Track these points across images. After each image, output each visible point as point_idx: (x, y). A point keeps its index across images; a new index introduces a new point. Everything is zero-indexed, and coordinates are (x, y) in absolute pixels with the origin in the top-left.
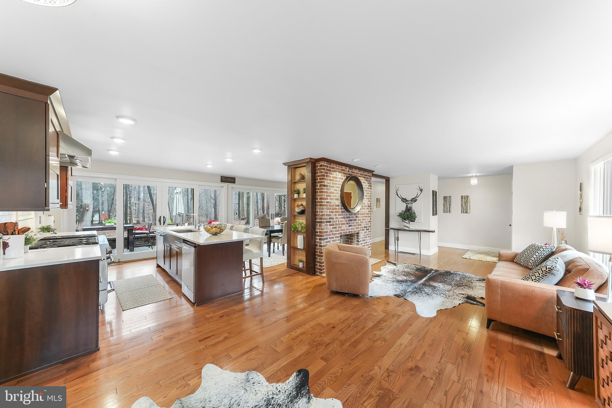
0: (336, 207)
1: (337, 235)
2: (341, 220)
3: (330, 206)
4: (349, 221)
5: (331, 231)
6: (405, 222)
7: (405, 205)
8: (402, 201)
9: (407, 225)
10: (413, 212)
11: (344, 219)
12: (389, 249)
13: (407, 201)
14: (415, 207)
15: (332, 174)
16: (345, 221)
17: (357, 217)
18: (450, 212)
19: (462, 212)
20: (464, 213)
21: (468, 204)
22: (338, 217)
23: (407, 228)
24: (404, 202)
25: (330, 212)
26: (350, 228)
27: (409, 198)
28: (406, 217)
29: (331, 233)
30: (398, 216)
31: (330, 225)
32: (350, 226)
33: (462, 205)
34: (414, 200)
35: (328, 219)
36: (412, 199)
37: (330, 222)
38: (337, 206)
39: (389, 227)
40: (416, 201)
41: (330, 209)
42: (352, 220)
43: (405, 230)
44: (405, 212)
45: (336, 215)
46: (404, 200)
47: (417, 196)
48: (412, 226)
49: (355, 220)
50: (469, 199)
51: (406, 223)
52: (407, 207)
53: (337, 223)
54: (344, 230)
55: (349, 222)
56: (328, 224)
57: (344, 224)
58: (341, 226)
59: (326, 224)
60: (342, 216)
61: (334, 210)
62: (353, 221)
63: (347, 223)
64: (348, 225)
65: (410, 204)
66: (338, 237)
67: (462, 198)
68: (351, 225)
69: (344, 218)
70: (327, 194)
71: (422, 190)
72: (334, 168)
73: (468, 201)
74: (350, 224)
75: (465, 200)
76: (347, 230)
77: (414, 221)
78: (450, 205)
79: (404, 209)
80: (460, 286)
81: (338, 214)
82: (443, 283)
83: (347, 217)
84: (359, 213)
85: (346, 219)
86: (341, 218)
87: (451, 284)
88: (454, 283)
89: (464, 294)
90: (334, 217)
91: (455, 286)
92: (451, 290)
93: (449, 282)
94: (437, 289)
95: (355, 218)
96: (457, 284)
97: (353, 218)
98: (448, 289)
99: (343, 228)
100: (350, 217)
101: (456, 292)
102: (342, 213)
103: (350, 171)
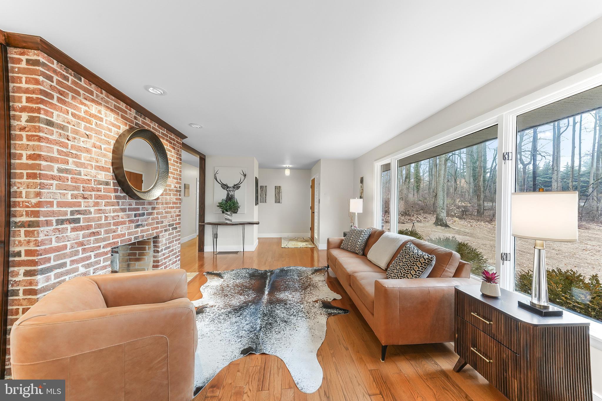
0: (98, 186)
1: (101, 251)
2: (116, 214)
3: (76, 180)
4: (136, 216)
6: (226, 214)
7: (225, 192)
8: (222, 188)
9: (229, 217)
10: (235, 200)
11: (122, 213)
12: (204, 252)
13: (228, 187)
14: (238, 195)
15: (85, 105)
16: (125, 217)
17: (153, 208)
18: (265, 202)
19: (275, 202)
20: (277, 202)
21: (281, 194)
22: (103, 208)
23: (229, 221)
24: (224, 189)
26: (139, 229)
27: (231, 185)
28: (228, 208)
30: (218, 206)
32: (137, 226)
33: (276, 195)
34: (237, 187)
35: (64, 216)
36: (235, 185)
37: (76, 221)
38: (100, 183)
39: (204, 222)
40: (239, 188)
41: (76, 188)
42: (143, 214)
43: (227, 224)
44: (226, 201)
45: (96, 204)
46: (225, 186)
47: (240, 183)
48: (235, 218)
49: (150, 214)
50: (281, 190)
51: (228, 215)
52: (228, 195)
53: (103, 221)
54: (124, 235)
55: (137, 218)
56: (71, 226)
57: (123, 223)
58: (114, 227)
59: (59, 227)
60: (117, 207)
61: (88, 193)
62: (145, 217)
63: (131, 221)
64: (133, 225)
65: (231, 192)
66: (104, 254)
67: (276, 188)
68: (141, 225)
69: (124, 210)
71: (246, 175)
73: (281, 192)
74: (140, 223)
75: (278, 189)
76: (129, 234)
77: (236, 213)
78: (266, 195)
79: (225, 197)
80: (305, 289)
81: (103, 201)
82: (288, 291)
83: (130, 210)
84: (158, 201)
85: (127, 213)
86: (114, 212)
87: (297, 289)
88: (298, 286)
89: (317, 300)
90: (92, 210)
91: (302, 291)
92: (302, 299)
93: (293, 286)
94: (289, 304)
95: (150, 211)
96: (301, 287)
97: (147, 210)
98: (299, 299)
99: (119, 232)
100: (138, 209)
101: (309, 301)
102: (115, 201)
103: (140, 119)
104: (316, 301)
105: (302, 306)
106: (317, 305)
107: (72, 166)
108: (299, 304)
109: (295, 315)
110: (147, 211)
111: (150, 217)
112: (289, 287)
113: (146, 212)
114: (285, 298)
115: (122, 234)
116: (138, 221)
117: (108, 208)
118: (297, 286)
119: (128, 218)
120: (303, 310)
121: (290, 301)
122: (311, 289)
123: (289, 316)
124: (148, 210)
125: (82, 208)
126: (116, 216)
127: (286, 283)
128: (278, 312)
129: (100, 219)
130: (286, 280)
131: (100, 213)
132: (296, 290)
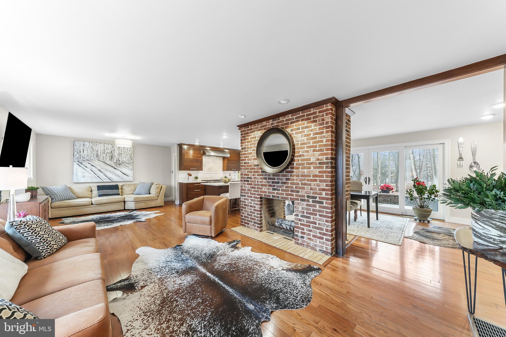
0: (255, 167)
1: (256, 196)
2: (262, 180)
3: (248, 166)
4: (273, 182)
5: (249, 190)
15: (250, 136)
16: (266, 182)
17: (288, 179)
22: (257, 177)
25: (248, 172)
26: (275, 192)
29: (249, 192)
31: (248, 184)
32: (274, 189)
35: (245, 178)
37: (248, 181)
38: (255, 165)
41: (248, 169)
42: (278, 183)
45: (254, 175)
49: (285, 183)
53: (256, 183)
54: (266, 192)
55: (274, 184)
56: (246, 183)
57: (266, 185)
58: (261, 187)
59: (244, 182)
60: (263, 177)
61: (252, 170)
62: (280, 184)
63: (270, 186)
64: (272, 188)
66: (258, 198)
68: (277, 189)
69: (266, 179)
70: (245, 156)
72: (252, 129)
74: (276, 188)
76: (269, 192)
80: (164, 301)
81: (256, 174)
82: (187, 287)
83: (269, 179)
84: (293, 174)
85: (268, 180)
86: (261, 179)
87: (176, 295)
88: (177, 301)
89: (142, 289)
90: (253, 177)
91: (167, 295)
92: (162, 284)
93: (186, 298)
94: (173, 273)
95: (284, 181)
96: (172, 302)
97: (281, 180)
98: (166, 282)
99: (263, 190)
100: (274, 179)
101: (152, 285)
102: (262, 173)
103: (275, 122)
104: (142, 287)
105: (159, 276)
106: (141, 284)
107: (247, 161)
108: (163, 277)
109: (162, 267)
110: (282, 181)
111: (285, 185)
112: (190, 292)
113: (280, 181)
114: (183, 277)
115: (264, 191)
116: (274, 186)
117: (259, 177)
118: (181, 301)
119: (268, 183)
120: (156, 274)
121: (175, 277)
122: (154, 304)
123: (168, 265)
124: (282, 180)
125: (250, 176)
126: (262, 181)
127: (203, 300)
128: (179, 265)
129: (255, 182)
130: (206, 305)
131: (255, 179)
132: (177, 292)
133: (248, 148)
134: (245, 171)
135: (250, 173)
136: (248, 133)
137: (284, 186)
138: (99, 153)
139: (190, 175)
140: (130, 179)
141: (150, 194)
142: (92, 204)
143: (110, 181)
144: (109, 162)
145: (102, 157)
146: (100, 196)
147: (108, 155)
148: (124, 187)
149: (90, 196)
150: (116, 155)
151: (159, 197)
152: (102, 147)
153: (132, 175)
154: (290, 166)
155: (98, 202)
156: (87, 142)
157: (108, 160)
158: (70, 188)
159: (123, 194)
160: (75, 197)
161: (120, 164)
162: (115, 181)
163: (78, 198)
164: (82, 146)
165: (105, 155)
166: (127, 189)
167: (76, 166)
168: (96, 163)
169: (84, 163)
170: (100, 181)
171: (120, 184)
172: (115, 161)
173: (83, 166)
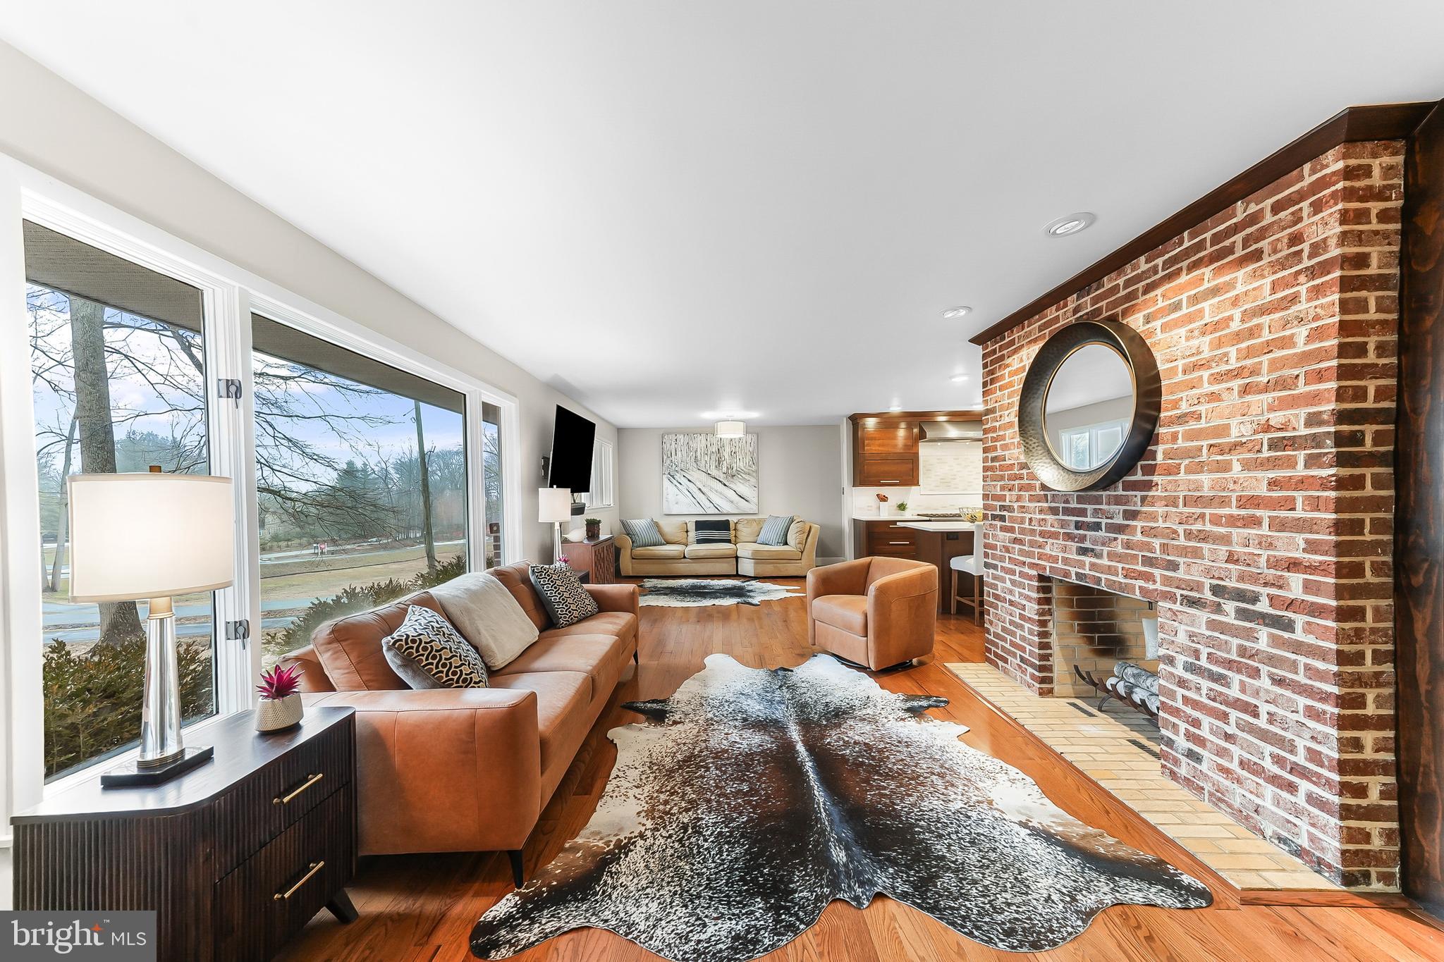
1: (1026, 570)
2: (1042, 516)
3: (1002, 468)
4: (1078, 526)
5: (1008, 550)
11: (1053, 517)
16: (1056, 524)
17: (1132, 515)
22: (1027, 504)
25: (1003, 488)
26: (1088, 560)
29: (1007, 555)
31: (1003, 529)
32: (1083, 551)
35: (996, 510)
37: (1002, 518)
41: (1002, 478)
42: (1097, 527)
45: (1019, 499)
49: (1120, 529)
53: (1026, 525)
54: (1055, 560)
55: (1081, 532)
56: (999, 524)
57: (1054, 535)
58: (1041, 540)
59: (994, 522)
60: (1046, 505)
61: (1013, 482)
62: (1102, 533)
63: (1069, 537)
64: (1075, 545)
66: (1030, 578)
68: (1092, 550)
69: (1054, 511)
70: (995, 435)
72: (1012, 343)
74: (1087, 545)
76: (1065, 561)
80: (687, 760)
81: (1027, 494)
82: (740, 754)
83: (1067, 511)
84: (1151, 494)
85: (1061, 517)
86: (1041, 511)
87: (713, 758)
88: (708, 769)
89: (672, 725)
90: (1016, 505)
91: (701, 751)
92: (706, 730)
93: (725, 772)
94: (737, 720)
95: (1119, 520)
96: (698, 767)
97: (1107, 518)
98: (713, 730)
99: (1047, 550)
100: (1083, 513)
101: (691, 725)
102: (1042, 493)
103: (1086, 302)
104: (675, 723)
105: (710, 715)
106: (677, 717)
107: (999, 453)
108: (715, 719)
109: (726, 701)
110: (1109, 521)
111: (1120, 537)
112: (739, 765)
113: (1104, 521)
114: (747, 733)
115: (1051, 556)
116: (1083, 539)
117: (1033, 505)
118: (714, 772)
119: (1062, 528)
120: (709, 709)
121: (735, 727)
122: (672, 757)
123: (738, 700)
124: (1111, 518)
125: (1007, 503)
126: (1043, 519)
127: (751, 789)
128: (758, 707)
129: (1022, 521)
130: (749, 802)
131: (1022, 512)
132: (718, 755)
133: (1002, 408)
134: (995, 486)
135: (1010, 490)
136: (1002, 358)
137: (1119, 541)
138: (698, 454)
139: (883, 499)
140: (754, 509)
141: (786, 543)
142: (685, 557)
143: (717, 512)
144: (714, 472)
145: (703, 462)
146: (699, 542)
147: (713, 457)
148: (739, 526)
149: (684, 541)
150: (727, 457)
151: (804, 553)
152: (704, 441)
153: (755, 500)
154: (1140, 463)
155: (694, 554)
156: (680, 434)
157: (713, 467)
158: (657, 525)
159: (738, 540)
160: (663, 541)
161: (733, 476)
162: (725, 512)
163: (668, 543)
164: (673, 443)
165: (707, 458)
166: (745, 532)
167: (666, 482)
168: (696, 475)
169: (678, 476)
170: (702, 512)
171: (733, 519)
172: (725, 470)
173: (675, 482)
